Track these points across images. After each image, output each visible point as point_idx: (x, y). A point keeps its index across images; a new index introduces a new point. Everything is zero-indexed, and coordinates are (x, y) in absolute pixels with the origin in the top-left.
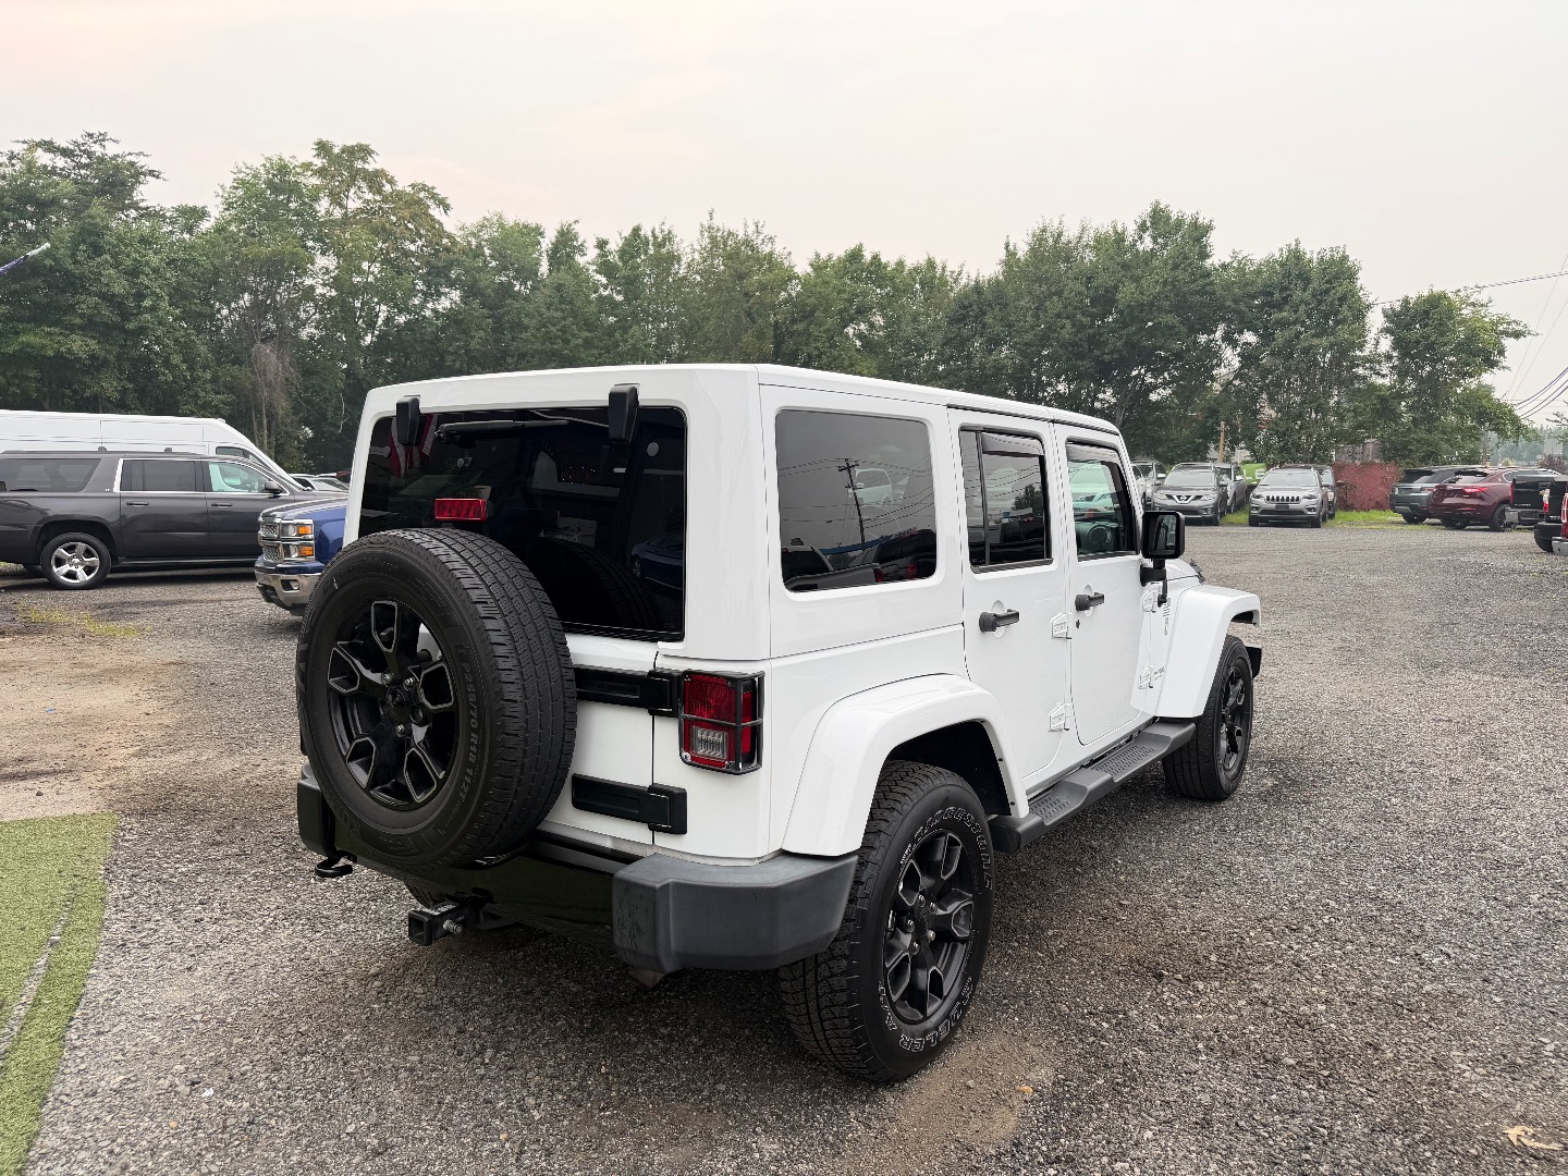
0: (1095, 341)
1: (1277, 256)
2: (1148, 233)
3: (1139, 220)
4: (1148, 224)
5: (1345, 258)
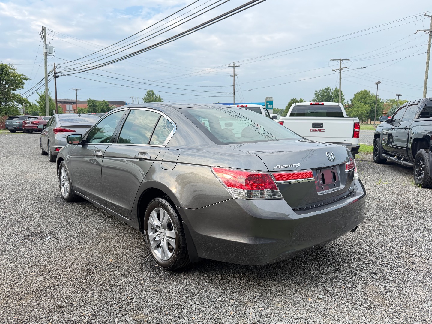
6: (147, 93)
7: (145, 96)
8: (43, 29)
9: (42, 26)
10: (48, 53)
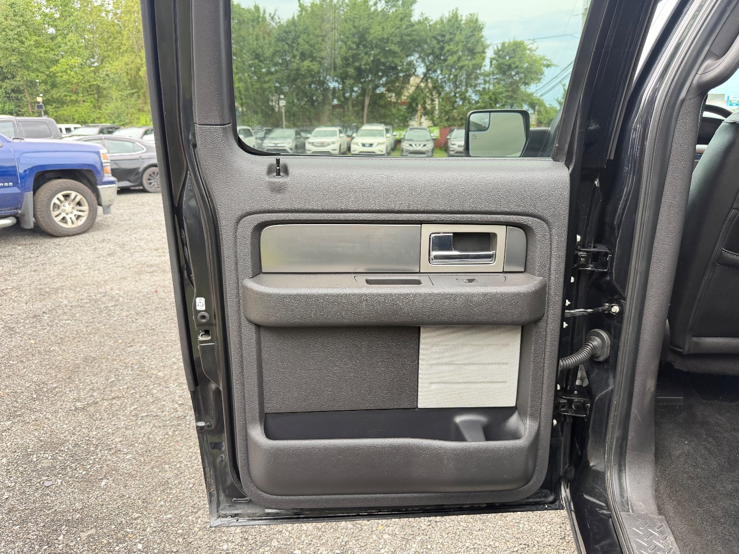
0: (355, 57)
1: (447, 15)
5: (477, 20)
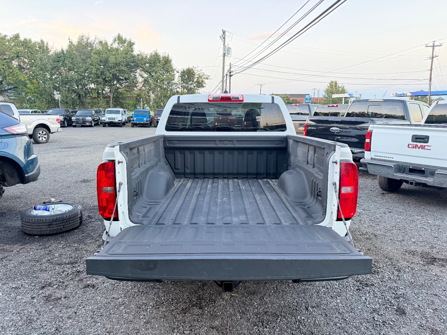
2: (116, 42)
3: (114, 38)
4: (117, 39)
5: (168, 56)
6: (329, 84)
7: (327, 87)
8: (223, 32)
9: (223, 30)
10: (226, 55)
